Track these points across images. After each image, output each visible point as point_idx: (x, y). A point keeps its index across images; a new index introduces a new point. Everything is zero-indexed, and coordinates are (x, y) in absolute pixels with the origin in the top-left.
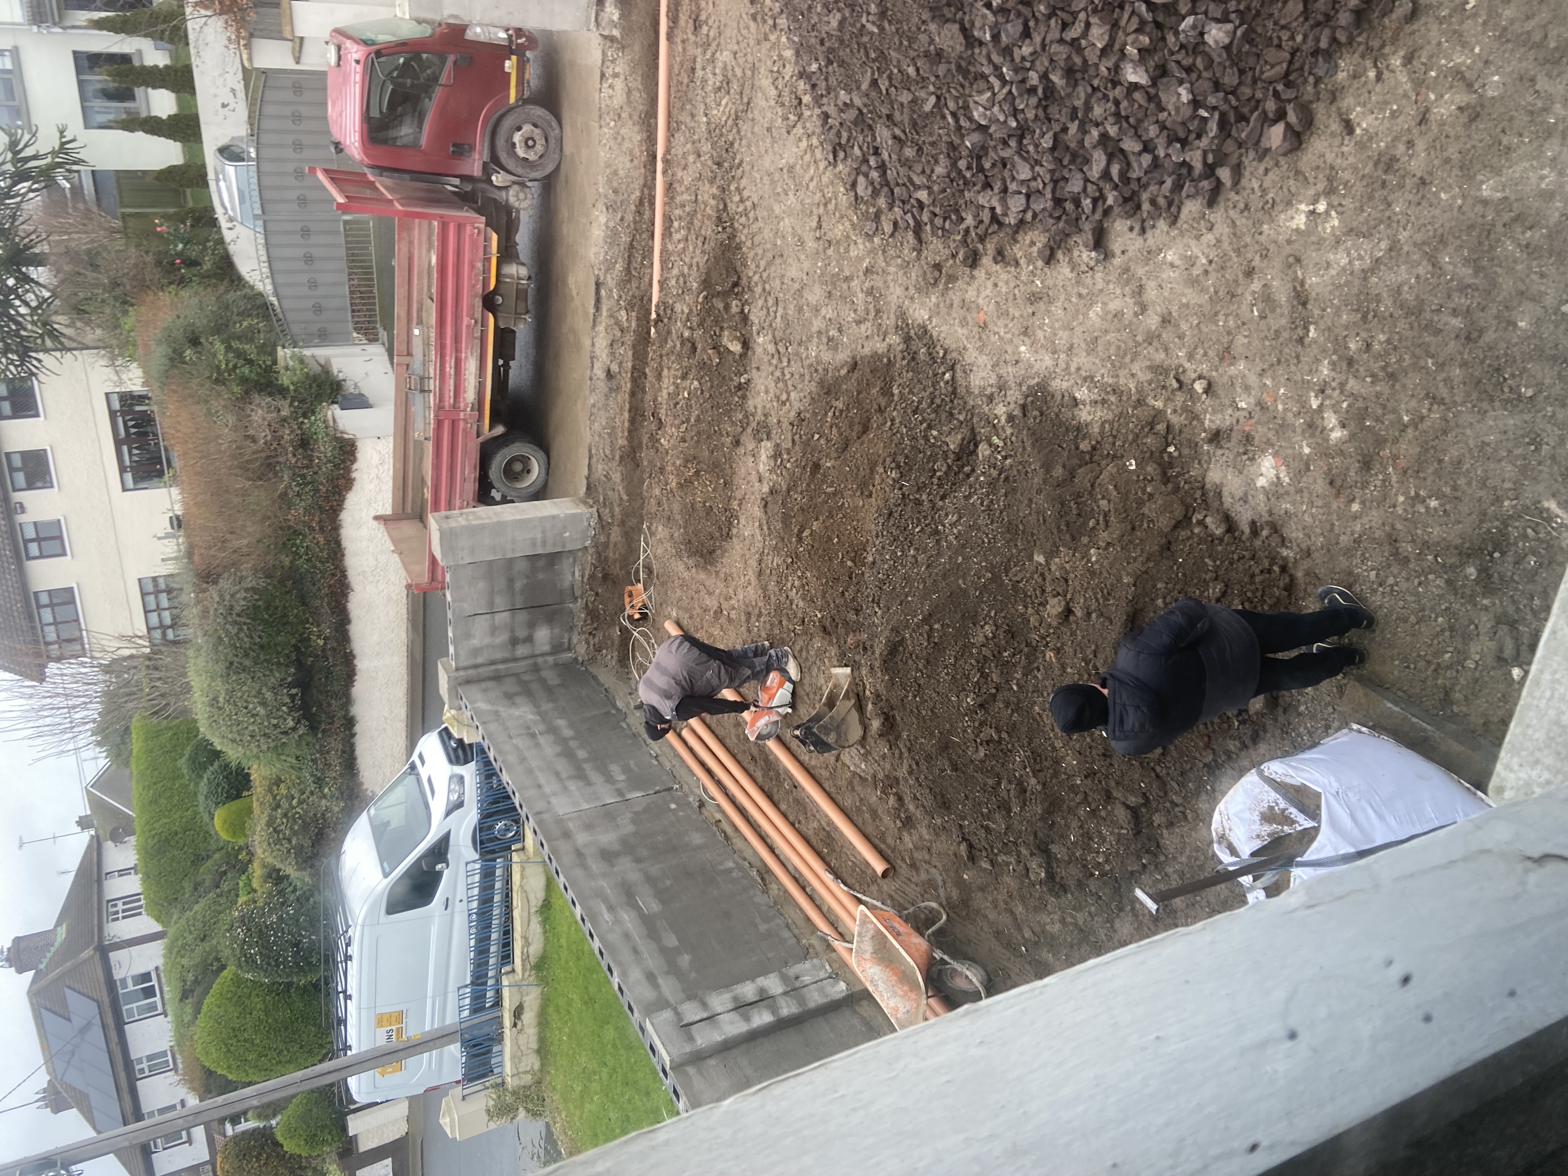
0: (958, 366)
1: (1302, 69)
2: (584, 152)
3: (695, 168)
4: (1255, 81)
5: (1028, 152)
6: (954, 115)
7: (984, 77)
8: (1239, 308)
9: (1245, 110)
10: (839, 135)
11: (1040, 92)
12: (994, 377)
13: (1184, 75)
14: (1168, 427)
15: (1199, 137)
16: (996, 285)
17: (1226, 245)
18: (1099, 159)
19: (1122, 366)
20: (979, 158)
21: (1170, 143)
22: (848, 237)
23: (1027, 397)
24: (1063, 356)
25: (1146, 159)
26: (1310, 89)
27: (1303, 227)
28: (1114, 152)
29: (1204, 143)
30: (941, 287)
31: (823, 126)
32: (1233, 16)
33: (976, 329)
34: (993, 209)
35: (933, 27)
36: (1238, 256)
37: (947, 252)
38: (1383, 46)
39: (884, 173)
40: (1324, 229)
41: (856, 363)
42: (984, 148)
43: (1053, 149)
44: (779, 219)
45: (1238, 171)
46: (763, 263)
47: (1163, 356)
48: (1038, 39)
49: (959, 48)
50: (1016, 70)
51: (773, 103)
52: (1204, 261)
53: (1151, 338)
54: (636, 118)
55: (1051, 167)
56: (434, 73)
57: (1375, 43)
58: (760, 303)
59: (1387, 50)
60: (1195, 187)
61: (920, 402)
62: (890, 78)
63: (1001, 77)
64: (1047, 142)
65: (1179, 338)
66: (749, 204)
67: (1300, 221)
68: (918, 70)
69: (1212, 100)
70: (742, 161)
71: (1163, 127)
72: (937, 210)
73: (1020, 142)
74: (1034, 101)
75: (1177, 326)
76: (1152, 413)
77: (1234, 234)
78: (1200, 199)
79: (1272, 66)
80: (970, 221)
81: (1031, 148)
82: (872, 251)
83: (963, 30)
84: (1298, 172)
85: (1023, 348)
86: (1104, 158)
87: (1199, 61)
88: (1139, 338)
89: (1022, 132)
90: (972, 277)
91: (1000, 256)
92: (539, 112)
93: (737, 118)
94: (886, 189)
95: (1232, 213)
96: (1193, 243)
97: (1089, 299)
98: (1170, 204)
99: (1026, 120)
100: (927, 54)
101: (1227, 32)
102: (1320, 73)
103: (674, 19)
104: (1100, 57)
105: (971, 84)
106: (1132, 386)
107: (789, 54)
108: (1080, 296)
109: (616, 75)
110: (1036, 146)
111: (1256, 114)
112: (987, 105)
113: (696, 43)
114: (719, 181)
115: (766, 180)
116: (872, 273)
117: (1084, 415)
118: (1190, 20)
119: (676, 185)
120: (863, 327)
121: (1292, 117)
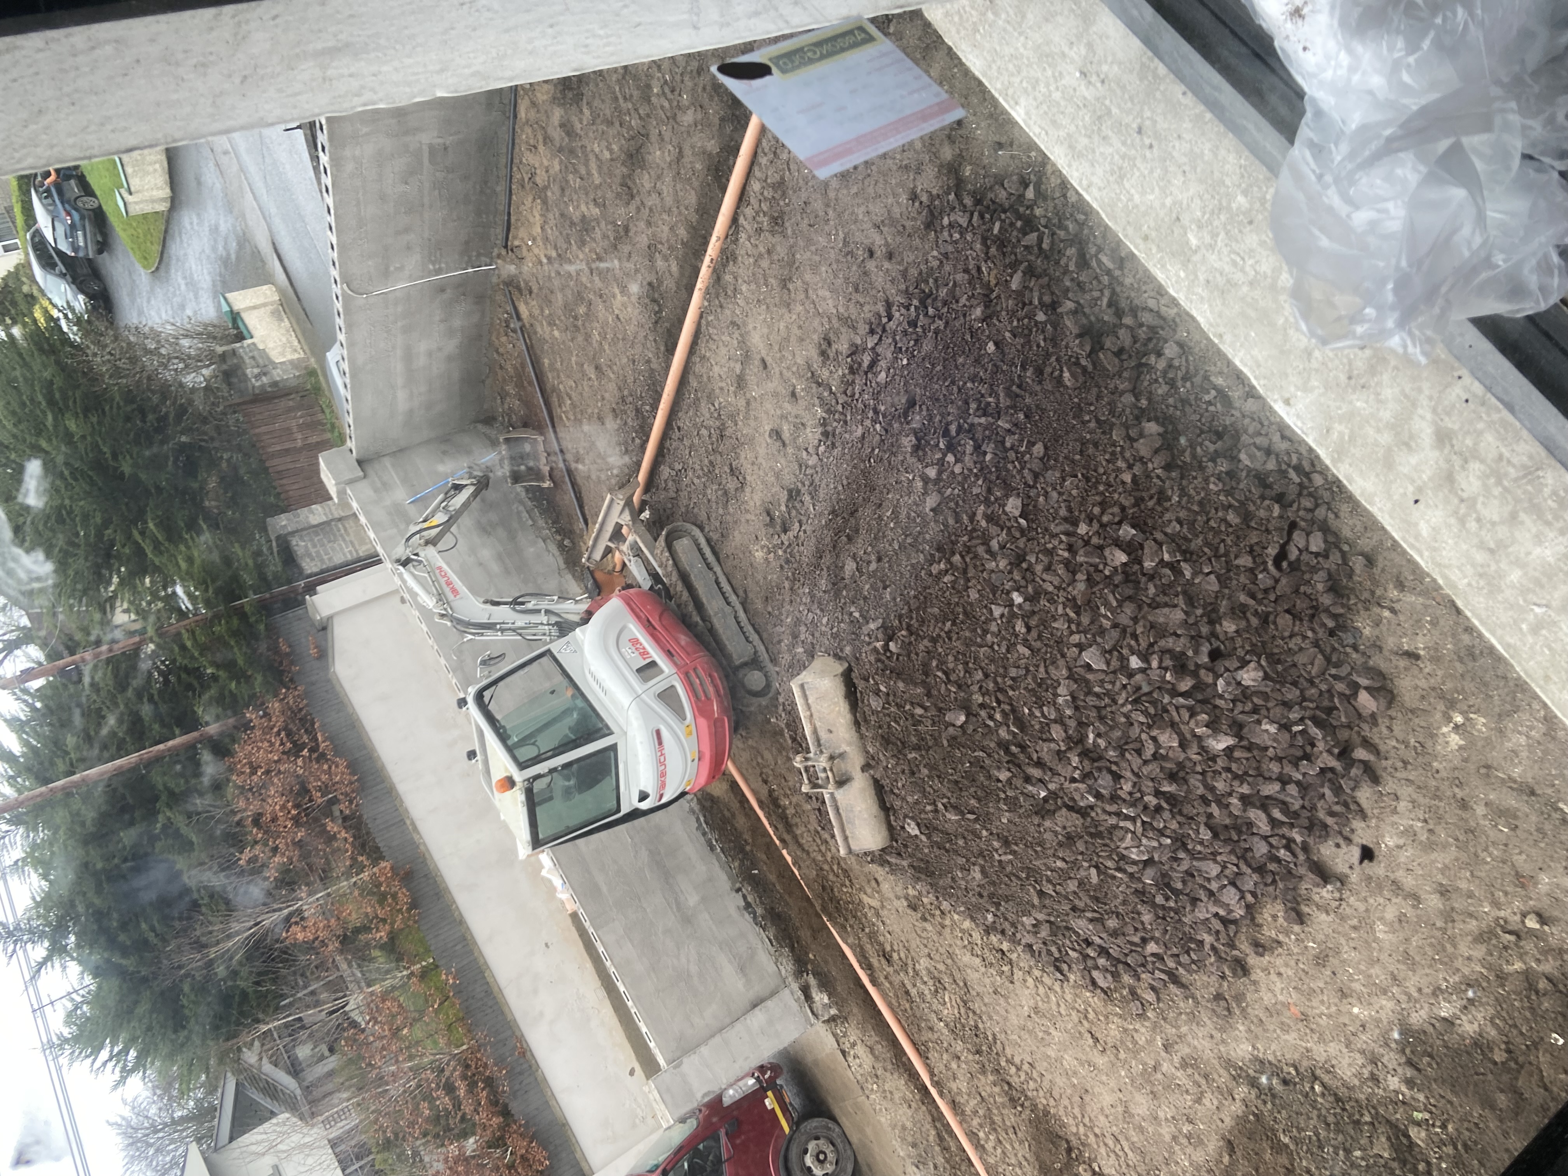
0: (1318, 1072)
1: (1334, 649)
2: (869, 1131)
3: (962, 1070)
4: (1311, 682)
5: (1200, 853)
6: (1119, 869)
7: (1115, 827)
8: (1487, 837)
9: (1326, 703)
10: (1050, 954)
11: (1165, 805)
12: (1358, 1056)
13: (1256, 717)
14: (1550, 980)
15: (1313, 745)
16: (1279, 974)
17: (1421, 800)
18: (1257, 816)
19: (1452, 958)
20: (1168, 885)
21: (1296, 766)
22: (1126, 1030)
23: (1403, 1051)
24: (1395, 990)
25: (1292, 789)
26: (1354, 655)
27: (1462, 742)
28: (1264, 804)
29: (1321, 746)
30: (1237, 1012)
31: (1033, 956)
32: (1248, 657)
33: (1300, 1025)
34: (1216, 915)
35: (1048, 823)
36: (1441, 800)
37: (1214, 978)
38: (1373, 593)
39: (1108, 955)
40: (1479, 731)
41: (1229, 1142)
42: (1164, 875)
43: (1216, 835)
44: (1059, 1060)
45: (1367, 743)
46: (1077, 1111)
47: (1474, 923)
48: (1128, 774)
49: (1079, 822)
50: (1133, 805)
51: (983, 969)
52: (1420, 824)
53: (1449, 916)
54: (890, 1067)
55: (1228, 848)
56: (715, 1156)
57: (1366, 595)
58: (1103, 1150)
59: (1378, 592)
60: (1350, 779)
61: (1317, 1134)
62: (1049, 881)
63: (1127, 818)
64: (1206, 835)
65: (1470, 897)
66: (1026, 1067)
67: (1456, 740)
68: (1064, 860)
69: (1294, 715)
70: (994, 1035)
71: (1280, 759)
72: (1175, 951)
73: (1187, 850)
74: (1166, 815)
75: (1458, 889)
76: (1521, 978)
77: (1419, 787)
78: (1364, 784)
79: (1312, 664)
80: (1208, 939)
81: (1199, 848)
82: (1155, 1027)
83: (1070, 808)
84: (1412, 711)
85: (1356, 1010)
86: (1259, 812)
87: (1255, 700)
88: (1439, 924)
89: (1180, 842)
90: (1255, 983)
91: (1260, 947)
92: (814, 1123)
93: (965, 1002)
94: (1120, 967)
95: (1398, 775)
96: (1395, 818)
97: (1364, 924)
98: (1346, 805)
99: (1174, 831)
100: (1060, 844)
101: (1255, 669)
102: (1351, 641)
103: (868, 967)
104: (1184, 751)
105: (1111, 839)
106: (1478, 968)
107: (967, 924)
108: (1355, 928)
109: (854, 1045)
110: (1201, 843)
111: (1336, 700)
112: (1135, 843)
113: (896, 971)
114: (989, 1067)
115: (1026, 1036)
116: (1171, 1045)
117: (1469, 1027)
118: (1221, 683)
119: (958, 1099)
120: (1207, 1101)
121: (1364, 682)
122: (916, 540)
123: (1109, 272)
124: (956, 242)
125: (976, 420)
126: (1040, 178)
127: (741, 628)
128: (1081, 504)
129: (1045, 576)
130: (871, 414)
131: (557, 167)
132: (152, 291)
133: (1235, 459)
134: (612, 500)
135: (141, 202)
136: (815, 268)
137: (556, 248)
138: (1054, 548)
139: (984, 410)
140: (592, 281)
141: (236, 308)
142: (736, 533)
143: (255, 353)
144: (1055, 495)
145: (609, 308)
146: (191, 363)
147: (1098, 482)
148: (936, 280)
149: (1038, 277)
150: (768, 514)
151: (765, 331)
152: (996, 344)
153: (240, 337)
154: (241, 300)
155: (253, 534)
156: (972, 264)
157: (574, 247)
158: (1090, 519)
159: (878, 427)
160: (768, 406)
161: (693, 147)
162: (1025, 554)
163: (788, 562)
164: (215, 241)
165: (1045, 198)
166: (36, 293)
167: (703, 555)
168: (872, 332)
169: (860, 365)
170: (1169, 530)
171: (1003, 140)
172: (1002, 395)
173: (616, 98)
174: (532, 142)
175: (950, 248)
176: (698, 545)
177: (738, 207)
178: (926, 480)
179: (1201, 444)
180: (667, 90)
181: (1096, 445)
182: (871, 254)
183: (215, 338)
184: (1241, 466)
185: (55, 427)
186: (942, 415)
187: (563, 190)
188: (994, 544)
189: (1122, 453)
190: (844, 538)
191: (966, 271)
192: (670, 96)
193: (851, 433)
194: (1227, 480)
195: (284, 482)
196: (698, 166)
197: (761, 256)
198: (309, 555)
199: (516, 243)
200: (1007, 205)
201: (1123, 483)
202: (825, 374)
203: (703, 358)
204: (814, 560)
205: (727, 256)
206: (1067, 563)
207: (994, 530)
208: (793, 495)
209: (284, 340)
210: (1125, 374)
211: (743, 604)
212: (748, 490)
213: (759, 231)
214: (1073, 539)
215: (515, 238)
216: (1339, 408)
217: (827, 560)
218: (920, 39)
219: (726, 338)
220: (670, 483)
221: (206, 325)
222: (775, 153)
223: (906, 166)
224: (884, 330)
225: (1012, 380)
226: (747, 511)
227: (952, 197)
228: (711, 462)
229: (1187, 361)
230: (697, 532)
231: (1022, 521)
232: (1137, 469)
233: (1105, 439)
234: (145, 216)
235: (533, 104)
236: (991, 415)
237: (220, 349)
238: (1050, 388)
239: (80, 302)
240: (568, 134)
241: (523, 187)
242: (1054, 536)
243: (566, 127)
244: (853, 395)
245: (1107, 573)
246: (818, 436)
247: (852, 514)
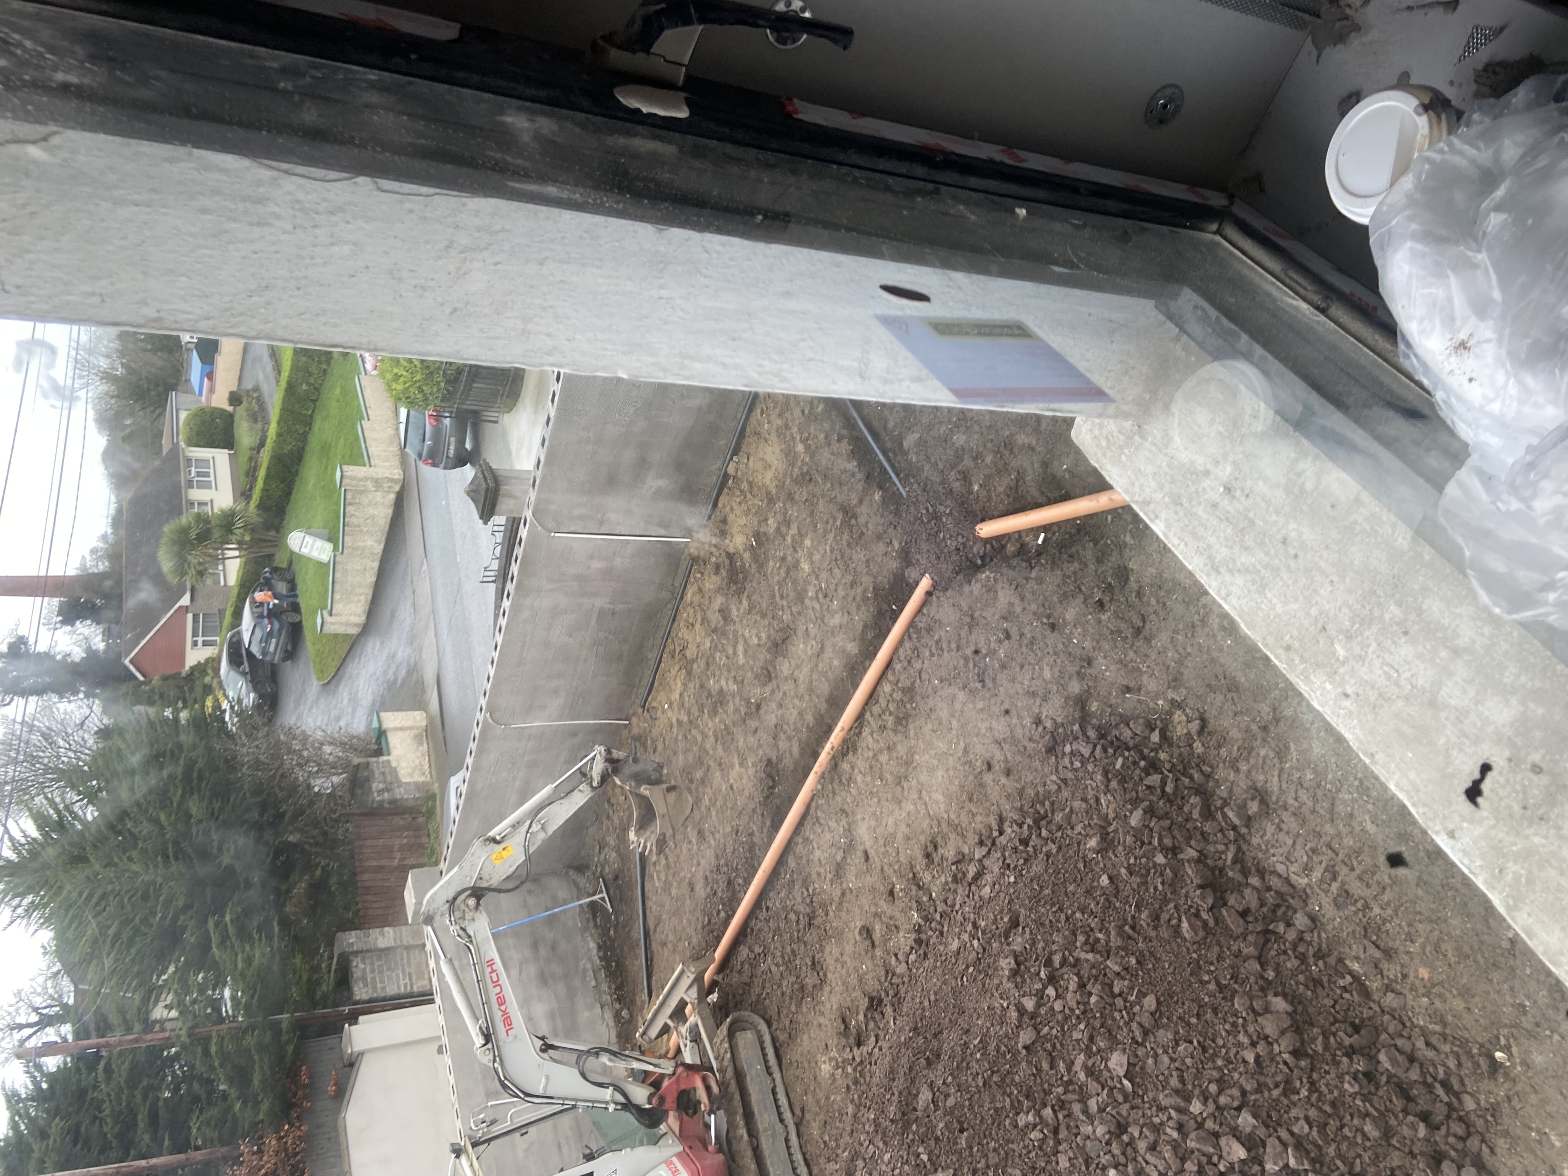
122: (1003, 1080)
123: (1234, 828)
124: (1076, 770)
125: (1083, 956)
126: (1167, 725)
127: (790, 1155)
128: (1196, 1077)
129: (1148, 1157)
130: (969, 928)
131: (708, 645)
132: (317, 700)
133: (1373, 1059)
134: (682, 972)
135: (338, 623)
136: (932, 770)
137: (689, 714)
138: (1162, 1124)
139: (1093, 946)
140: (715, 749)
141: (384, 726)
142: (805, 1037)
143: (387, 770)
144: (1166, 1059)
145: (725, 777)
146: (325, 767)
147: (1215, 1055)
148: (1052, 804)
149: (1160, 818)
150: (844, 1021)
151: (873, 823)
152: (1110, 878)
153: (379, 752)
154: (391, 720)
155: (319, 947)
156: (1090, 794)
157: (706, 715)
158: (1205, 1097)
159: (975, 942)
160: (864, 901)
161: (834, 645)
162: (1128, 1124)
163: (856, 1082)
164: (389, 667)
165: (1171, 745)
166: (215, 684)
167: (765, 1055)
168: (981, 843)
169: (964, 875)
170: (1296, 1129)
171: (1132, 684)
172: (1113, 933)
173: (774, 596)
174: (691, 620)
175: (1070, 775)
176: (762, 1043)
177: (866, 704)
178: (1021, 1011)
179: (1334, 1035)
180: (820, 595)
181: (1215, 1011)
182: (989, 767)
183: (355, 750)
184: (1380, 1069)
185: (180, 804)
186: (1046, 943)
187: (708, 664)
188: (1093, 1104)
189: (1244, 1026)
190: (923, 1061)
191: (1084, 800)
192: (822, 600)
193: (946, 945)
194: (1364, 1082)
195: (369, 897)
196: (836, 663)
197: (881, 751)
198: (364, 979)
199: (654, 704)
200: (1131, 744)
201: (1245, 1062)
202: (927, 877)
203: (807, 840)
204: (885, 1081)
205: (848, 747)
206: (1175, 1146)
207: (1093, 1086)
208: (875, 1004)
209: (417, 762)
210: (1250, 938)
211: (798, 1125)
212: (827, 989)
213: (883, 728)
214: (1186, 1118)
215: (654, 699)
216: (1515, 844)
217: (900, 1083)
218: (1058, 586)
219: (833, 824)
220: (746, 966)
221: (352, 737)
222: (909, 662)
223: (1033, 693)
224: (994, 843)
225: (1125, 920)
226: (822, 1014)
227: (1076, 727)
228: (793, 951)
229: (1319, 936)
230: (763, 1026)
231: (1126, 1082)
232: (1261, 1048)
233: (1225, 1006)
234: (336, 636)
235: (700, 590)
236: (1099, 952)
237: (356, 760)
238: (1166, 936)
239: (250, 699)
240: (725, 619)
241: (673, 657)
242: (1160, 1109)
243: (723, 612)
244: (953, 906)
245: (1222, 1169)
246: (910, 942)
247: (935, 1035)
